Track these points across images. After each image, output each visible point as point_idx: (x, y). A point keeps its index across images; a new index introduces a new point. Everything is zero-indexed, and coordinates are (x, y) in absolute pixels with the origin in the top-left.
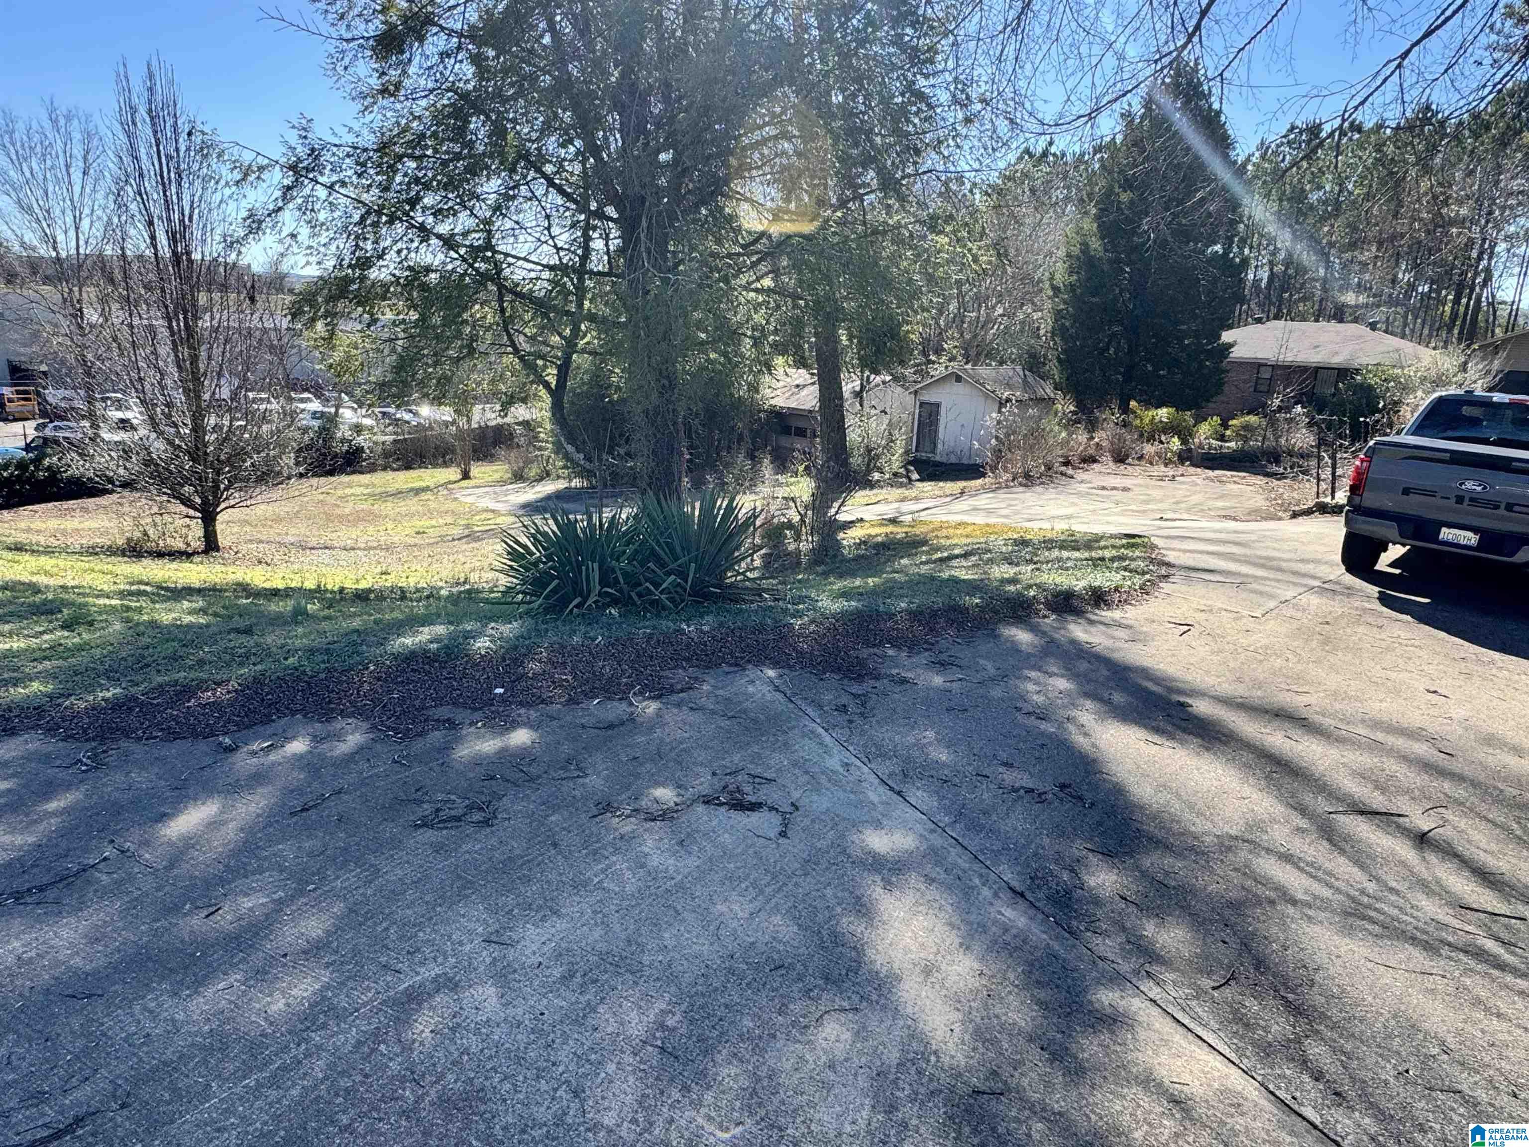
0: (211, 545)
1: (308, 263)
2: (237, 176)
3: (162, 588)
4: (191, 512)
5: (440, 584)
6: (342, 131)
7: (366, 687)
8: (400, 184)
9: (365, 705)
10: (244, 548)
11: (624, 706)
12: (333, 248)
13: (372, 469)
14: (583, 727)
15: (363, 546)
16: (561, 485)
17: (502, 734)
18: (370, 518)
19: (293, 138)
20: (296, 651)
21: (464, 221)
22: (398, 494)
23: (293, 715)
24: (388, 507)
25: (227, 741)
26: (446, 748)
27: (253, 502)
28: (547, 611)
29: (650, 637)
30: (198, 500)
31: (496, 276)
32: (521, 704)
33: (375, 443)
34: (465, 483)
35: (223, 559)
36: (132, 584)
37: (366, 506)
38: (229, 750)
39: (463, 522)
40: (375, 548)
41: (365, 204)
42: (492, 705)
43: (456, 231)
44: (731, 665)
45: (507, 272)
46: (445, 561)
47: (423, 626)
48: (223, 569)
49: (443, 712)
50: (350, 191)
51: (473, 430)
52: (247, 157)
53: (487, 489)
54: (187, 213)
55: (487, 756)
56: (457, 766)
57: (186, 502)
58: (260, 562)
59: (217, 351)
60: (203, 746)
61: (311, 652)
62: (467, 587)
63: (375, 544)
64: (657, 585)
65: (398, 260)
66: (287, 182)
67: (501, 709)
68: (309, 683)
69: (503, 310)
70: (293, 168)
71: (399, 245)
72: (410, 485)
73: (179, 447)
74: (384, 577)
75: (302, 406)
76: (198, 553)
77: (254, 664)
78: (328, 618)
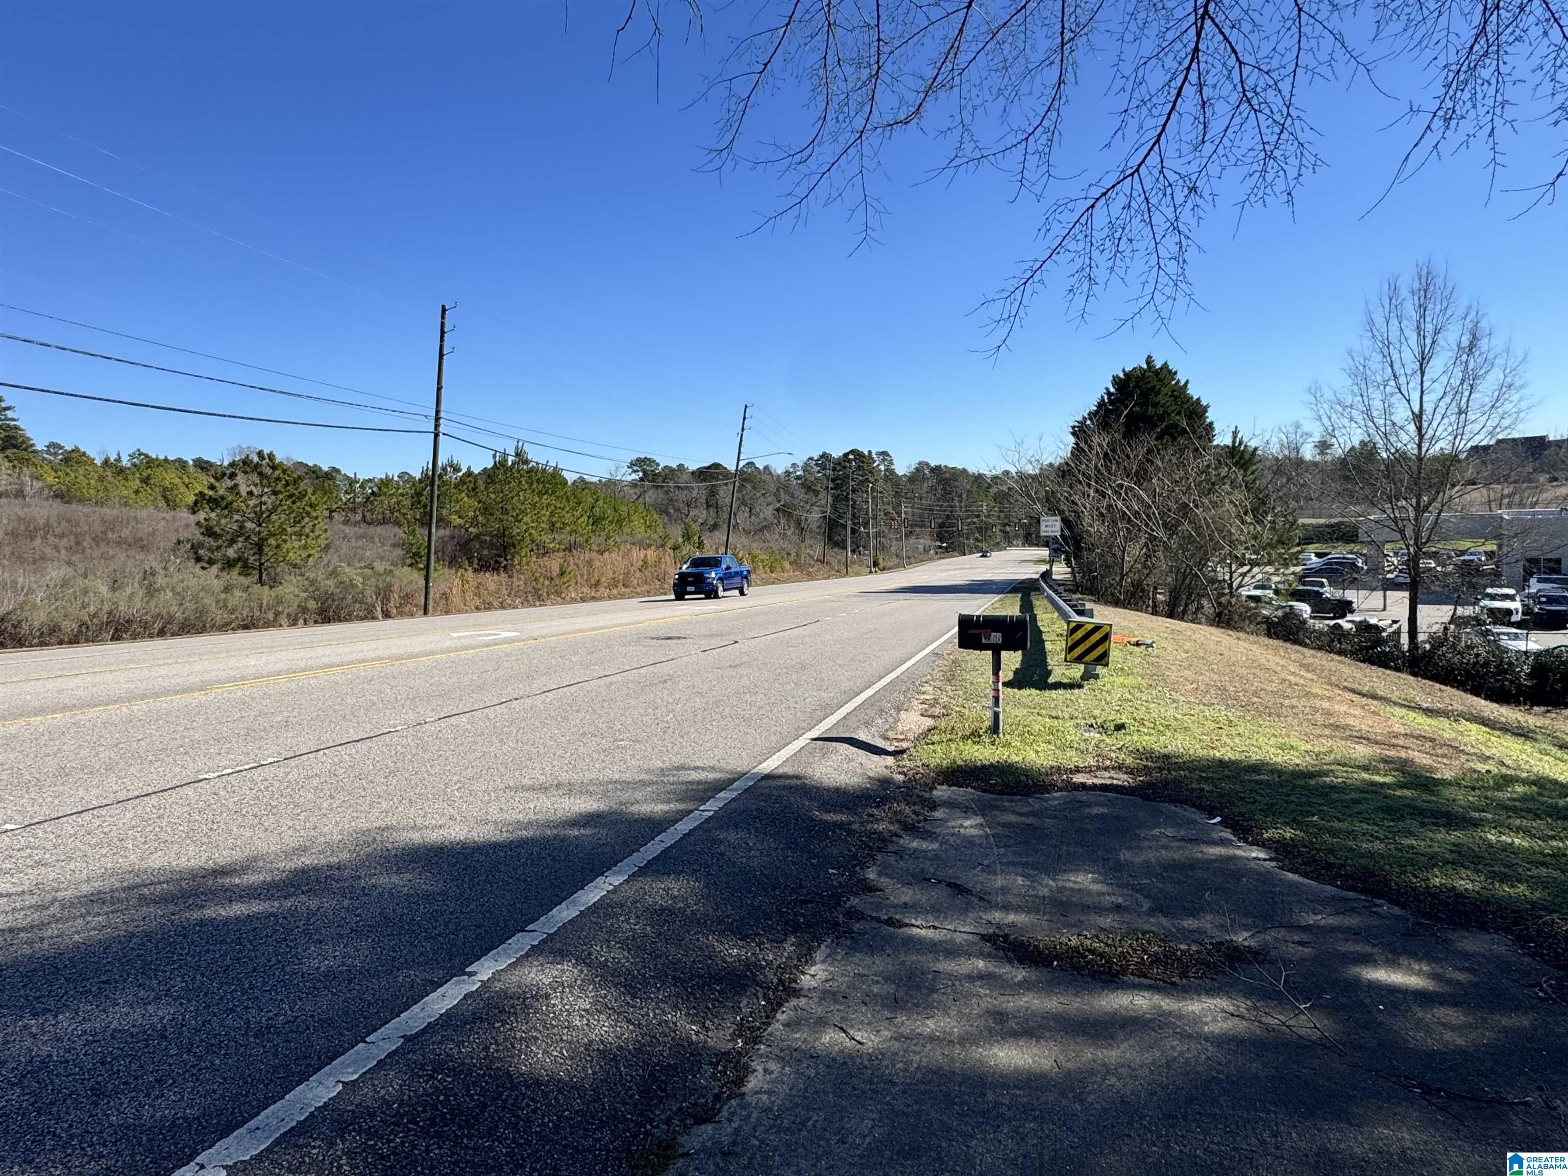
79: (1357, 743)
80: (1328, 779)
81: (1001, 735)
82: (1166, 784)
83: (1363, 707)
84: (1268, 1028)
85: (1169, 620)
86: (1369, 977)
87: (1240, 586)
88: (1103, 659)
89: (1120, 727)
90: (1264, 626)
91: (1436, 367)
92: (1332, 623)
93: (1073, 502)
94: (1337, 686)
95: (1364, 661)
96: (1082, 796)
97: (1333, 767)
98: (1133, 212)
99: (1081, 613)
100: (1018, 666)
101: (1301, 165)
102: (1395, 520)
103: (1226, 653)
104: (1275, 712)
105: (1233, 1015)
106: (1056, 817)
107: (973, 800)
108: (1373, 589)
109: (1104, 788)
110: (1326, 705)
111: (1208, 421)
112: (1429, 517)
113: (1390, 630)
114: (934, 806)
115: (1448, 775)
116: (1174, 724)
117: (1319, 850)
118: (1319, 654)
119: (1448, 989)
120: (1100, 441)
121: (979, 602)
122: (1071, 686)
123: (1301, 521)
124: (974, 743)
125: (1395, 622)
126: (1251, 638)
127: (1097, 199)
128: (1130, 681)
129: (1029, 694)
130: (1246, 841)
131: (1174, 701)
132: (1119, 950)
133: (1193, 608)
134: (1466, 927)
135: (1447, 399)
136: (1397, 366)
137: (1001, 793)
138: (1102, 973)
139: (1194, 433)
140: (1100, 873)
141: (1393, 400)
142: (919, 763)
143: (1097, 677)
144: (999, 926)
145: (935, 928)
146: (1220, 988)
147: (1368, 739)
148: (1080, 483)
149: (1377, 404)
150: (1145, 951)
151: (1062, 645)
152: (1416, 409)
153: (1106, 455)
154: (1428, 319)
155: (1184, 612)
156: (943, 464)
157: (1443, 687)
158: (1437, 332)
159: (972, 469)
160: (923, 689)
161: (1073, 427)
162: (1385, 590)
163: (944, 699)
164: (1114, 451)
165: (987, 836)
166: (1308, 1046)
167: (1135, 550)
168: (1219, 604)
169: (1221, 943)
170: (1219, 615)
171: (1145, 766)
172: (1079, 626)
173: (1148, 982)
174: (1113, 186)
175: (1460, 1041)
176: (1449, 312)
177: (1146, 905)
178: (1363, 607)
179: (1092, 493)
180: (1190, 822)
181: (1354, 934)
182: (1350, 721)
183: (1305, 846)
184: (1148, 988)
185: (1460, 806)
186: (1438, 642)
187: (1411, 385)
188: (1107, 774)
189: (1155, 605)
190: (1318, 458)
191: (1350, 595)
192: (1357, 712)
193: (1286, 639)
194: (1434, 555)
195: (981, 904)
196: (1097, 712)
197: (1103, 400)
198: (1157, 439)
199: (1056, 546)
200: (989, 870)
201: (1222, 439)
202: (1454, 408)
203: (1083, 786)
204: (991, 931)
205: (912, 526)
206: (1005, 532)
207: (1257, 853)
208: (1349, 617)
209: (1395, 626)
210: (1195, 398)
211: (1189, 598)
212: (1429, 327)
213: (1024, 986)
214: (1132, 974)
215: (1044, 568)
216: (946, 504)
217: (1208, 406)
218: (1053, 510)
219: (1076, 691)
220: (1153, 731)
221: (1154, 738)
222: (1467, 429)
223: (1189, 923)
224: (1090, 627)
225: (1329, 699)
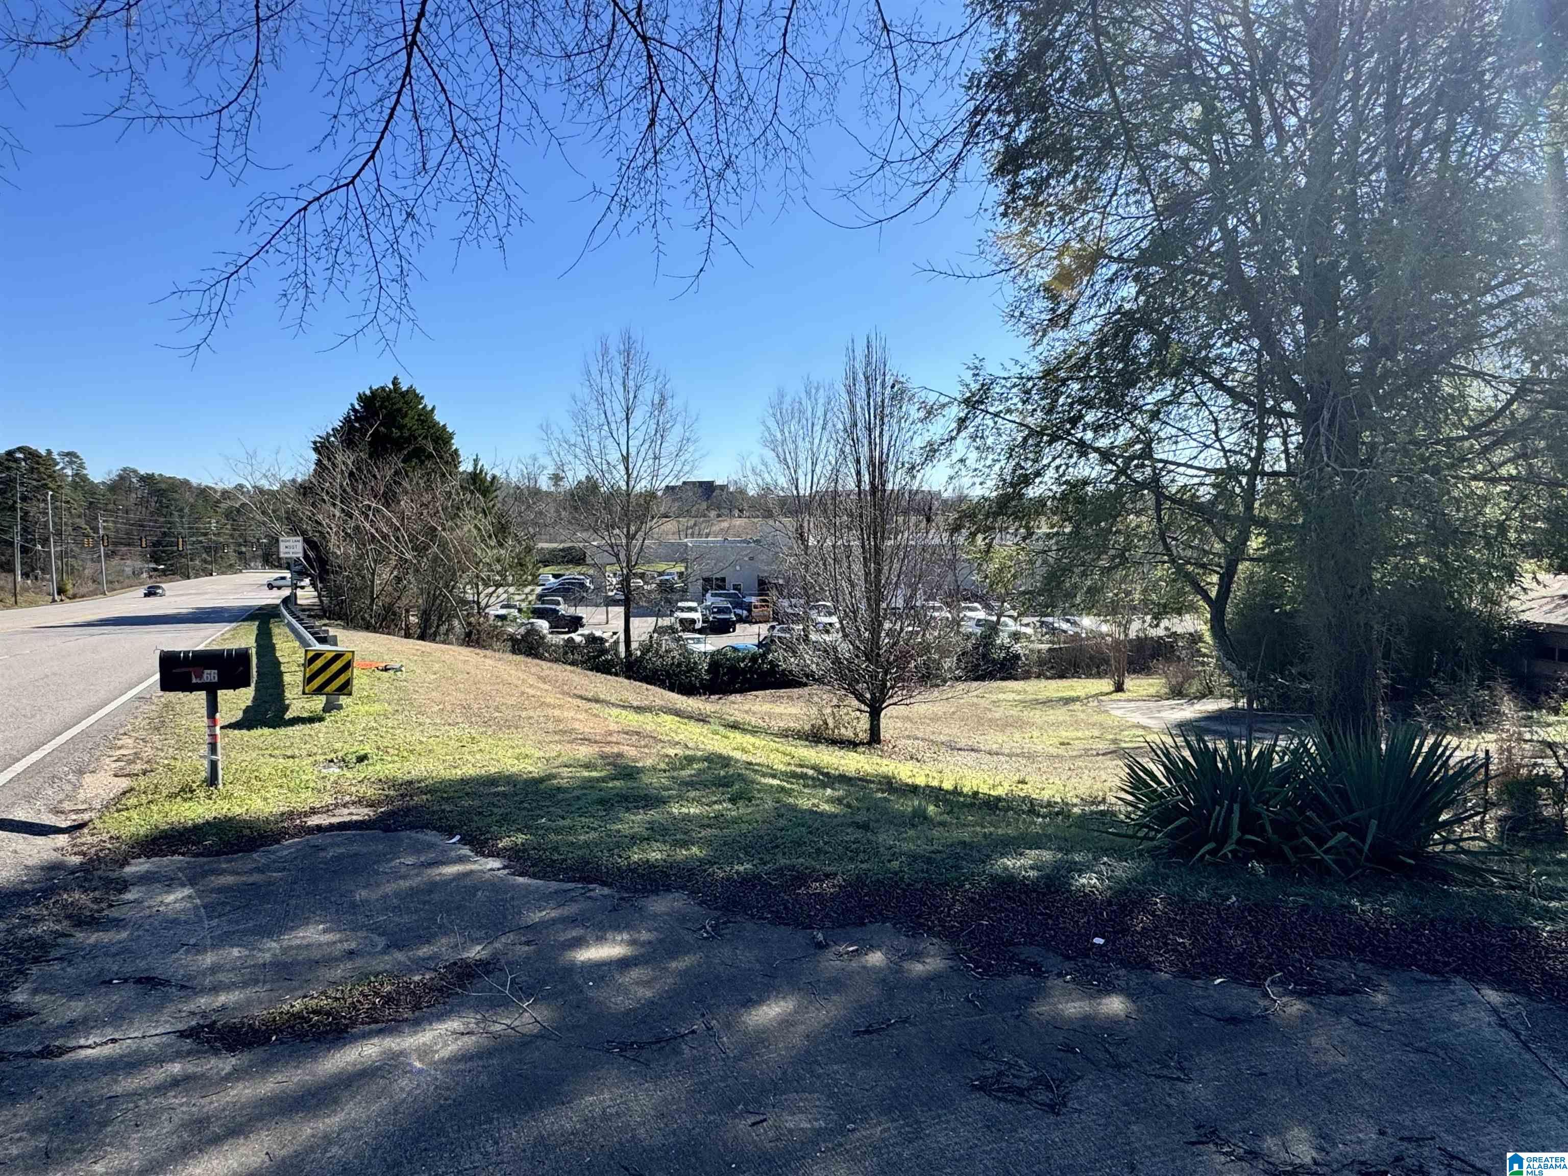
0: (874, 738)
1: (974, 484)
2: (922, 414)
3: (823, 774)
4: (863, 707)
5: (1075, 801)
6: (1009, 364)
7: (958, 907)
8: (1062, 405)
9: (953, 926)
10: (901, 743)
11: (1256, 994)
12: (997, 468)
13: (1026, 676)
14: (1197, 1012)
15: (1007, 751)
16: (1225, 704)
17: (1091, 997)
18: (1019, 724)
19: (968, 376)
20: (901, 854)
21: (1125, 433)
22: (1048, 702)
23: (884, 923)
24: (1036, 715)
25: (820, 937)
26: (1028, 999)
27: (912, 700)
28: (1173, 852)
29: (1304, 908)
30: (868, 696)
31: (1154, 483)
32: (1123, 963)
33: (1031, 651)
34: (1119, 695)
35: (882, 751)
36: (801, 766)
37: (1014, 712)
38: (820, 946)
39: (1111, 737)
40: (1017, 755)
41: (1027, 427)
42: (1088, 956)
43: (1116, 444)
44: (1426, 971)
45: (1165, 480)
46: (1085, 777)
47: (1031, 848)
48: (879, 760)
49: (1030, 952)
50: (1014, 417)
51: (1131, 641)
52: (932, 398)
53: (1138, 704)
54: (885, 451)
55: (1070, 1020)
56: (1034, 1023)
57: (860, 697)
58: (912, 758)
59: (896, 566)
60: (800, 937)
61: (914, 858)
62: (1102, 807)
63: (1019, 751)
64: (1320, 842)
65: (1056, 476)
66: (962, 415)
67: (1098, 964)
68: (904, 890)
69: (1160, 520)
70: (967, 401)
71: (1058, 462)
72: (1060, 694)
73: (858, 648)
74: (1020, 786)
75: (969, 614)
76: (863, 744)
77: (862, 862)
78: (943, 824)
79: (581, 745)
80: (555, 782)
81: (220, 786)
82: (408, 811)
83: (586, 711)
84: (495, 1036)
85: (420, 642)
86: (582, 958)
87: (487, 606)
88: (345, 688)
89: (361, 759)
90: (510, 643)
91: (637, 418)
92: (566, 636)
93: (319, 523)
94: (568, 694)
95: (591, 670)
96: (317, 839)
97: (560, 770)
98: (350, 225)
99: (323, 640)
100: (249, 703)
101: (510, 216)
102: (612, 546)
103: (473, 672)
104: (512, 725)
105: (463, 1034)
106: (284, 869)
107: (179, 869)
108: (597, 605)
109: (343, 826)
110: (557, 712)
111: (454, 447)
112: (636, 543)
113: (611, 641)
114: (124, 885)
115: (649, 762)
116: (418, 747)
117: (545, 850)
118: (555, 666)
119: (642, 950)
120: (345, 459)
121: (203, 634)
122: (311, 720)
123: (540, 545)
124: (185, 800)
125: (615, 633)
126: (497, 655)
127: (310, 203)
128: (377, 707)
129: (263, 734)
130: (483, 855)
131: (420, 724)
132: (349, 1001)
133: (443, 628)
134: (656, 892)
135: (646, 446)
136: (609, 414)
137: (218, 854)
138: (327, 1032)
139: (441, 458)
140: (332, 921)
141: (607, 442)
142: (105, 837)
143: (340, 707)
144: (204, 1015)
145: (114, 1041)
146: (451, 1011)
147: (589, 740)
148: (324, 501)
149: (595, 444)
150: (377, 994)
151: (299, 677)
152: (625, 453)
153: (351, 474)
154: (631, 377)
155: (435, 634)
156: (157, 473)
157: (649, 687)
158: (638, 388)
159: (194, 481)
160: (120, 743)
161: (315, 443)
162: (607, 605)
163: (148, 752)
164: (359, 469)
165: (196, 907)
166: (531, 1042)
167: (385, 575)
168: (469, 624)
169: (455, 964)
170: (468, 635)
171: (387, 796)
172: (318, 655)
173: (380, 1026)
174: (327, 193)
175: (649, 994)
176: (646, 373)
177: (381, 942)
178: (591, 621)
179: (338, 514)
180: (431, 846)
181: (572, 921)
182: (577, 725)
183: (534, 849)
184: (380, 1032)
185: (655, 788)
186: (646, 649)
187: (621, 431)
188: (346, 811)
189: (408, 628)
190: (553, 489)
191: (581, 611)
192: (582, 716)
193: (529, 654)
194: (642, 576)
195: (182, 994)
196: (338, 746)
197: (349, 417)
198: (404, 461)
199: (298, 568)
200: (198, 949)
201: (466, 466)
202: (651, 454)
203: (319, 828)
204: (193, 1023)
205: (115, 544)
206: (240, 553)
207: (494, 863)
208: (580, 631)
209: (615, 637)
210: (442, 424)
211: (440, 618)
212: (631, 384)
213: (236, 1075)
214: (362, 1023)
215: (287, 592)
216: (162, 519)
217: (453, 434)
218: (295, 530)
219: (317, 725)
220: (396, 758)
221: (398, 765)
222: (661, 472)
223: (424, 951)
224: (330, 656)
225: (560, 707)
